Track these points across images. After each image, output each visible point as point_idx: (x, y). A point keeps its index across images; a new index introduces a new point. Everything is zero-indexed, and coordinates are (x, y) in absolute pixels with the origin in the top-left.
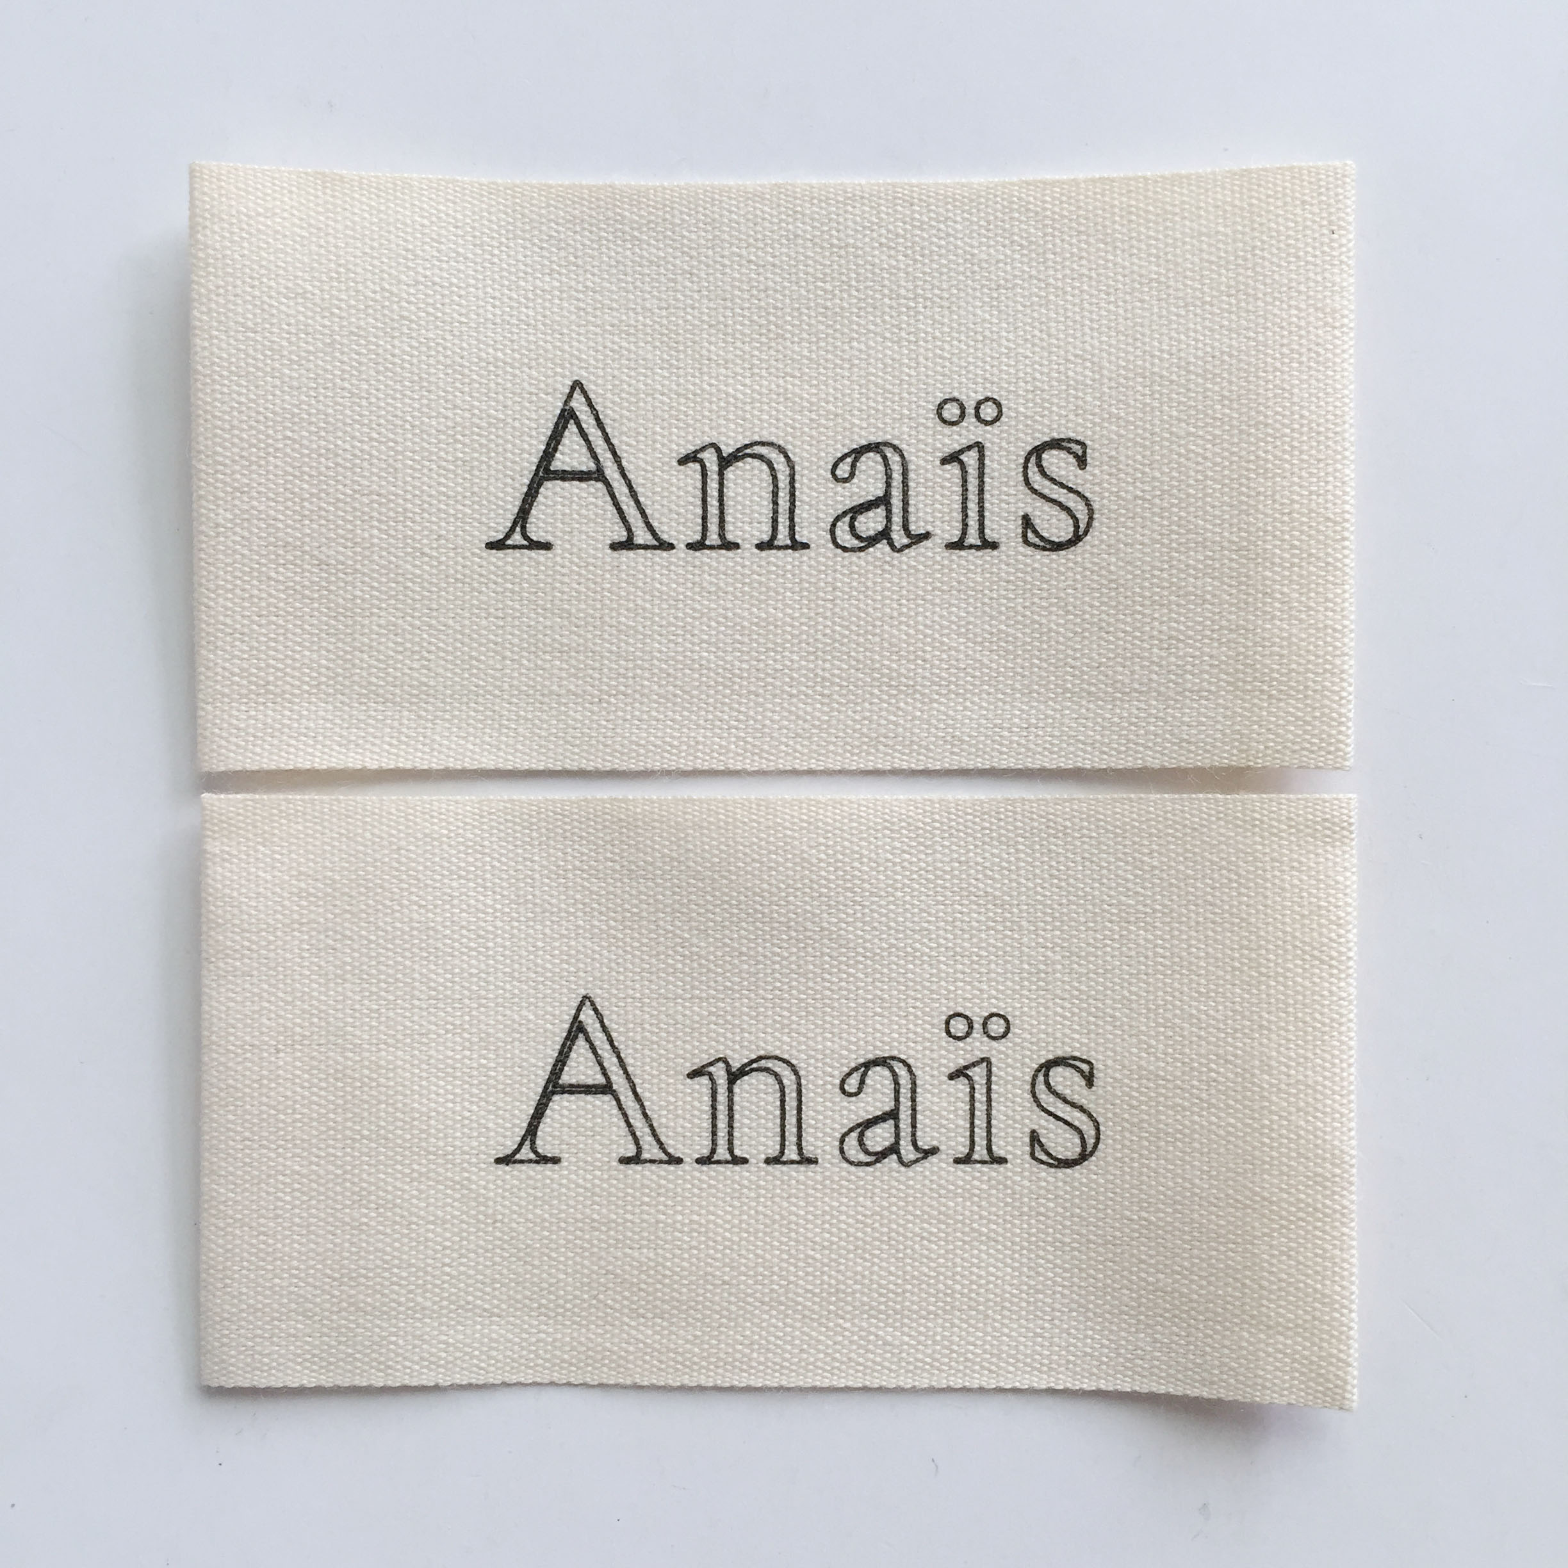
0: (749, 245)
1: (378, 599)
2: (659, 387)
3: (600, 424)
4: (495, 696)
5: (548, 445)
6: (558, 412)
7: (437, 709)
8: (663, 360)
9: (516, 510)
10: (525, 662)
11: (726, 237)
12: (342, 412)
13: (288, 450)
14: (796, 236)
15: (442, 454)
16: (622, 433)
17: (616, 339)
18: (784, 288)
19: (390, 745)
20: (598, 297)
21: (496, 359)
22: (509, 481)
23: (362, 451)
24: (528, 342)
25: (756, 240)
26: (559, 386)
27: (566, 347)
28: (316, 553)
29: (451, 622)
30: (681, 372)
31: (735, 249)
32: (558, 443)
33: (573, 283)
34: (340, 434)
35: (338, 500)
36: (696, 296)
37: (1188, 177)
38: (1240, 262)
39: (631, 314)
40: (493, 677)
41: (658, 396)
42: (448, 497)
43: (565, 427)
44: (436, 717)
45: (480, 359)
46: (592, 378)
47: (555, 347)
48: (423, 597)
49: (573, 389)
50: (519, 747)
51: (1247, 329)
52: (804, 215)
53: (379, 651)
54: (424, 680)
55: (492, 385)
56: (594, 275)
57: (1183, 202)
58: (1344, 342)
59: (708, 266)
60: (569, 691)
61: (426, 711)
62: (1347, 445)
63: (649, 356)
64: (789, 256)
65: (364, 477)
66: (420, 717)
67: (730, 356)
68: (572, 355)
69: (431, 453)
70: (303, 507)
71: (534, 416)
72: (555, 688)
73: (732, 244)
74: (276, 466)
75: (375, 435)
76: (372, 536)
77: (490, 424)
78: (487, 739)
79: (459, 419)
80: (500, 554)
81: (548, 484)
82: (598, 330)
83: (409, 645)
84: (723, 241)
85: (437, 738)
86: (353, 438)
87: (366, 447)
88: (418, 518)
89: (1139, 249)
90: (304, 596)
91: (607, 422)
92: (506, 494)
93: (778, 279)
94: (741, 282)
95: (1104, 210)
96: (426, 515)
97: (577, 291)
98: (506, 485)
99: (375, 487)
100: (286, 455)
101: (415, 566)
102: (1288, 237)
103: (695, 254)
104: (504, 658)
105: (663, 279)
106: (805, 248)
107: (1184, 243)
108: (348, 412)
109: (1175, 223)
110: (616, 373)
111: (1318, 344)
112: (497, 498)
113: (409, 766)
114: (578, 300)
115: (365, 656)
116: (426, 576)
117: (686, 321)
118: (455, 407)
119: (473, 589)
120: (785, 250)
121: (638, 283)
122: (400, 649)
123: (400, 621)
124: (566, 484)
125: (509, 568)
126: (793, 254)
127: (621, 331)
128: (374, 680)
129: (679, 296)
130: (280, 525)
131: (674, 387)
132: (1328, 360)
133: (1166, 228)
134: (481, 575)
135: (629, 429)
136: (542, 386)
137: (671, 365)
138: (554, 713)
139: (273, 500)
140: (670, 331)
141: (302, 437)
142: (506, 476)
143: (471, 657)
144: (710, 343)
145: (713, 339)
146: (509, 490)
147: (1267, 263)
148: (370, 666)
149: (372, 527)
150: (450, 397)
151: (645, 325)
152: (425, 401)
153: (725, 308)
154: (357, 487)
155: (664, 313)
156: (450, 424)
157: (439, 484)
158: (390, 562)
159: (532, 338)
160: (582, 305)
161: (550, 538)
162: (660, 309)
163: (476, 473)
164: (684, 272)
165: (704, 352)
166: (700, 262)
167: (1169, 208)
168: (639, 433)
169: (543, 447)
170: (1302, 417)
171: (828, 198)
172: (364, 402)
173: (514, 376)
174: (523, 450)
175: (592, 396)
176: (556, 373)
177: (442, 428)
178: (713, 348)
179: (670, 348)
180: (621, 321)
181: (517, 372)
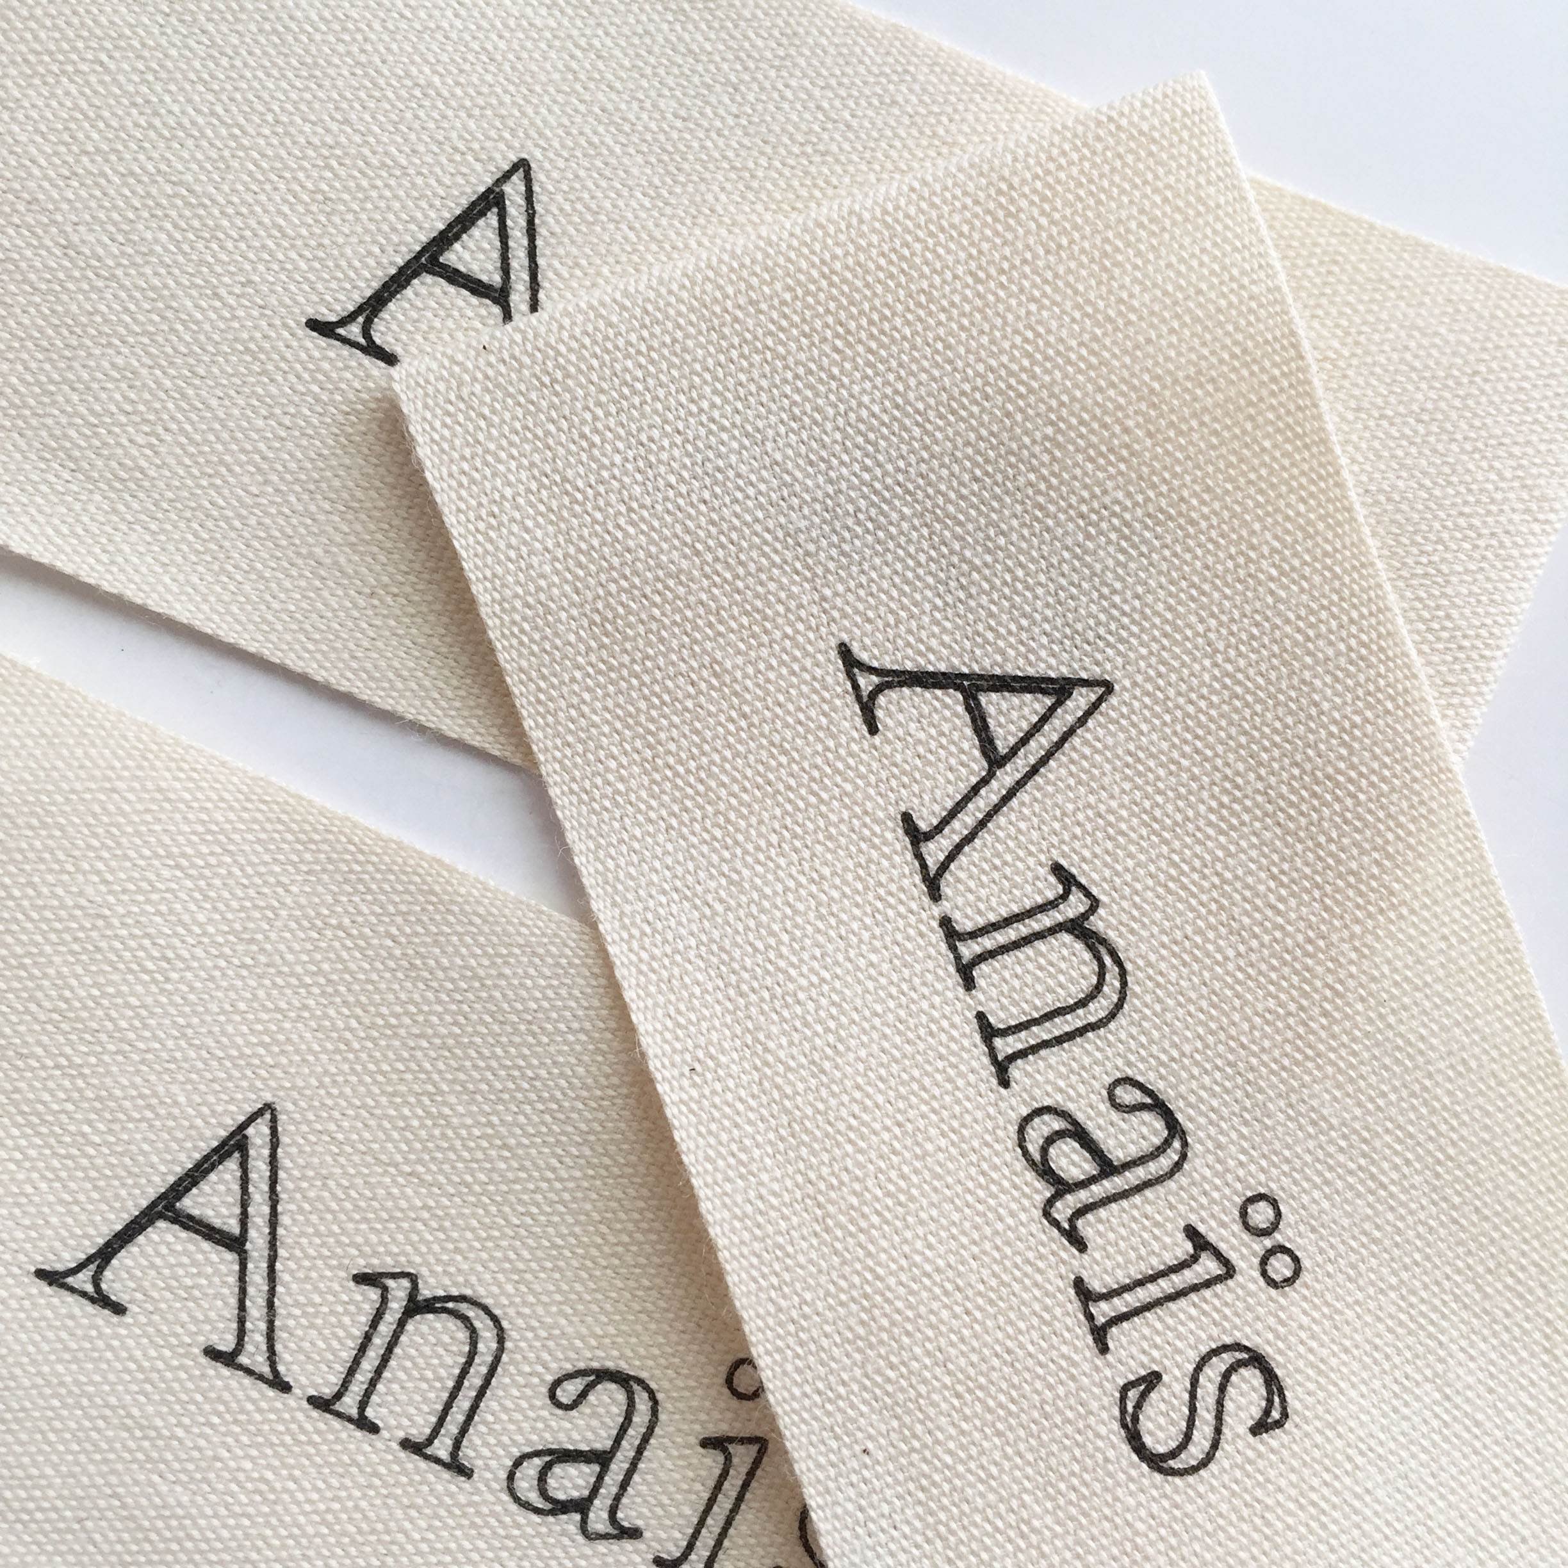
0: (828, 86)
1: (127, 327)
2: (630, 216)
3: (531, 231)
4: (233, 528)
5: (450, 226)
6: (482, 189)
7: (145, 511)
8: (650, 183)
9: (369, 293)
10: (293, 499)
11: (802, 62)
12: (188, 61)
13: (93, 79)
14: (894, 102)
15: (301, 175)
16: (555, 255)
17: (601, 129)
18: (851, 161)
19: (57, 531)
20: (600, 64)
21: (430, 84)
22: (376, 250)
23: (194, 123)
24: (483, 81)
25: (840, 84)
26: (498, 156)
27: (530, 111)
28: (69, 229)
29: (214, 403)
30: (668, 211)
31: (807, 83)
32: (465, 230)
33: (575, 33)
34: (173, 88)
35: (132, 173)
36: (731, 121)
37: (1427, 247)
38: (1451, 383)
39: (635, 105)
40: (239, 500)
41: (624, 227)
42: (284, 235)
43: (483, 214)
44: (138, 521)
45: (408, 75)
46: (547, 165)
47: (514, 103)
48: (191, 353)
49: (515, 168)
50: (234, 609)
51: (1425, 474)
52: (915, 80)
53: (97, 399)
54: (143, 463)
55: (409, 115)
56: (607, 34)
57: (1408, 277)
58: (1541, 544)
59: (762, 89)
60: (336, 563)
61: (128, 507)
62: (1490, 677)
63: (635, 171)
64: (873, 124)
65: (181, 158)
66: (115, 511)
67: (742, 219)
68: (532, 124)
69: (286, 167)
70: (77, 161)
71: (447, 180)
72: (318, 551)
73: (805, 76)
74: (67, 93)
75: (219, 109)
76: (156, 241)
77: (384, 165)
78: (195, 579)
79: (343, 139)
80: (323, 342)
81: (428, 279)
82: (582, 108)
83: (142, 408)
84: (795, 65)
85: (126, 549)
86: (189, 101)
87: (200, 120)
88: (230, 245)
89: (1327, 314)
90: (25, 281)
91: (542, 231)
92: (367, 266)
93: (847, 146)
94: (797, 129)
95: (1303, 244)
96: (243, 246)
97: (577, 45)
98: (370, 253)
99: (189, 178)
100: (87, 83)
101: (197, 306)
102: (1525, 378)
103: (751, 65)
104: (266, 482)
105: (696, 80)
106: (898, 122)
107: (1388, 329)
108: (197, 64)
109: (1386, 298)
110: (582, 173)
111: (1507, 532)
112: (350, 265)
113: (69, 569)
114: (572, 57)
115: (75, 397)
116: (207, 327)
117: (703, 147)
118: (347, 122)
119: (264, 372)
120: (870, 113)
121: (661, 71)
122: (128, 408)
123: (144, 371)
124: (452, 289)
125: (326, 366)
126: (880, 124)
127: (612, 122)
128: (72, 433)
129: (708, 111)
130: (36, 172)
131: (650, 224)
132: (1511, 557)
133: (1372, 301)
134: (283, 358)
135: (568, 254)
136: (476, 146)
137: (659, 196)
138: (303, 584)
139: (43, 135)
140: (678, 150)
141: (120, 70)
142: (374, 242)
143: (222, 462)
144: (723, 189)
145: (728, 186)
146: (371, 262)
147: (1483, 399)
148: (76, 414)
149: (161, 228)
150: (345, 106)
151: (647, 128)
152: (308, 96)
153: (762, 153)
154: (163, 167)
155: (679, 124)
156: (329, 140)
157: (280, 212)
158: (166, 286)
159: (489, 78)
160: (574, 65)
161: (398, 350)
162: (676, 116)
163: (336, 219)
164: (728, 82)
165: (710, 197)
166: (754, 79)
167: (1386, 275)
168: (577, 265)
169: (441, 226)
170: (1448, 617)
171: (955, 73)
172: (224, 61)
173: (444, 117)
174: (413, 219)
175: (536, 188)
176: (501, 138)
177: (316, 141)
178: (723, 197)
179: (668, 173)
180: (618, 109)
181: (450, 113)
